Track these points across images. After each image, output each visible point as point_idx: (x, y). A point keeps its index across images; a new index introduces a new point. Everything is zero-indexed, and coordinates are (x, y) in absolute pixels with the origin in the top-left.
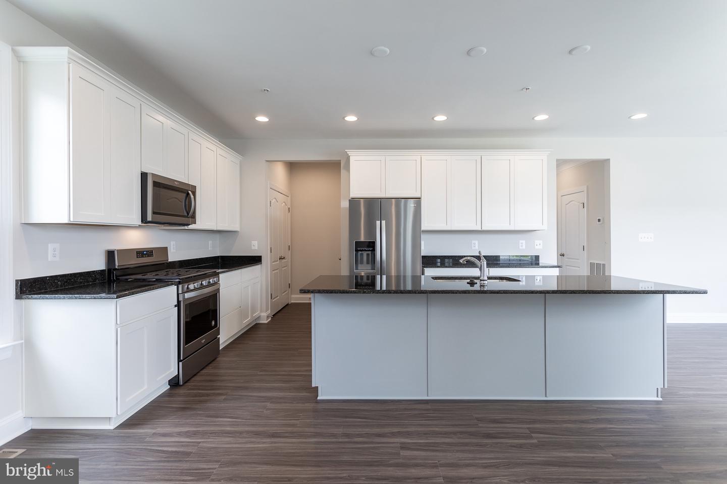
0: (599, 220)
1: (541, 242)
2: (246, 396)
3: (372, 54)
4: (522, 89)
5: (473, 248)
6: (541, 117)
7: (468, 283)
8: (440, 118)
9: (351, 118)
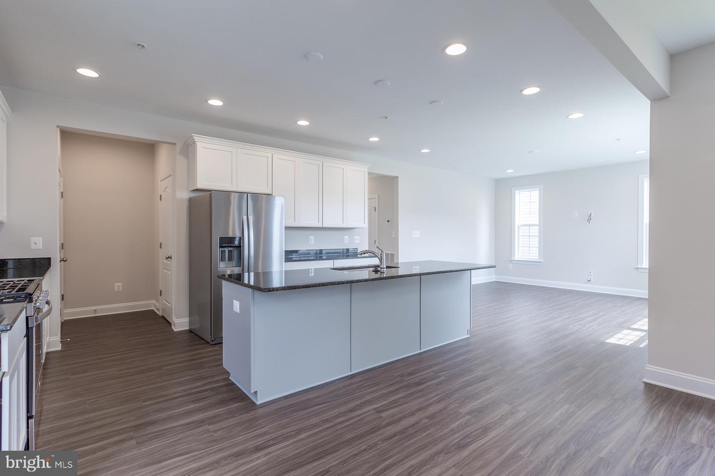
0: (388, 221)
1: (358, 237)
2: (169, 428)
3: (305, 56)
4: (383, 117)
5: (310, 243)
6: (374, 139)
7: (373, 271)
8: (303, 123)
9: (215, 102)
